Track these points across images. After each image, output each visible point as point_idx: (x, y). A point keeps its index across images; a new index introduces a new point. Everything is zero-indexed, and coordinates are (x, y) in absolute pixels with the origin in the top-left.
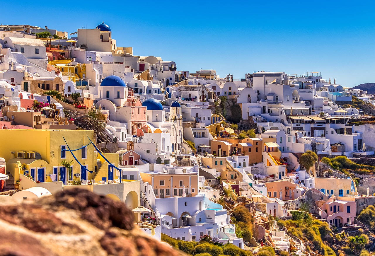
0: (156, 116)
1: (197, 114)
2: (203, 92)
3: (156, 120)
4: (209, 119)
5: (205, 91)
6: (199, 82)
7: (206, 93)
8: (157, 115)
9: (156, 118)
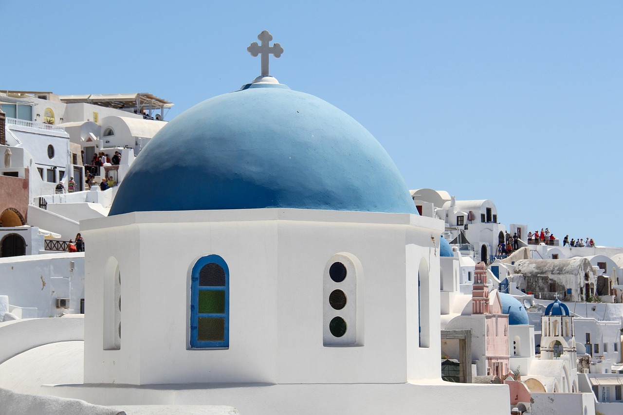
0: (515, 343)
1: (588, 335)
2: (587, 277)
3: (515, 353)
4: (616, 350)
5: (591, 274)
6: (555, 253)
7: (593, 280)
8: (518, 338)
9: (515, 348)
